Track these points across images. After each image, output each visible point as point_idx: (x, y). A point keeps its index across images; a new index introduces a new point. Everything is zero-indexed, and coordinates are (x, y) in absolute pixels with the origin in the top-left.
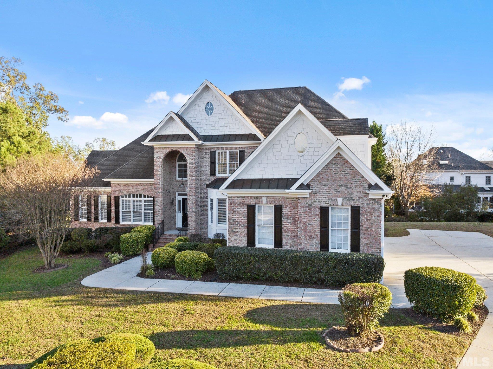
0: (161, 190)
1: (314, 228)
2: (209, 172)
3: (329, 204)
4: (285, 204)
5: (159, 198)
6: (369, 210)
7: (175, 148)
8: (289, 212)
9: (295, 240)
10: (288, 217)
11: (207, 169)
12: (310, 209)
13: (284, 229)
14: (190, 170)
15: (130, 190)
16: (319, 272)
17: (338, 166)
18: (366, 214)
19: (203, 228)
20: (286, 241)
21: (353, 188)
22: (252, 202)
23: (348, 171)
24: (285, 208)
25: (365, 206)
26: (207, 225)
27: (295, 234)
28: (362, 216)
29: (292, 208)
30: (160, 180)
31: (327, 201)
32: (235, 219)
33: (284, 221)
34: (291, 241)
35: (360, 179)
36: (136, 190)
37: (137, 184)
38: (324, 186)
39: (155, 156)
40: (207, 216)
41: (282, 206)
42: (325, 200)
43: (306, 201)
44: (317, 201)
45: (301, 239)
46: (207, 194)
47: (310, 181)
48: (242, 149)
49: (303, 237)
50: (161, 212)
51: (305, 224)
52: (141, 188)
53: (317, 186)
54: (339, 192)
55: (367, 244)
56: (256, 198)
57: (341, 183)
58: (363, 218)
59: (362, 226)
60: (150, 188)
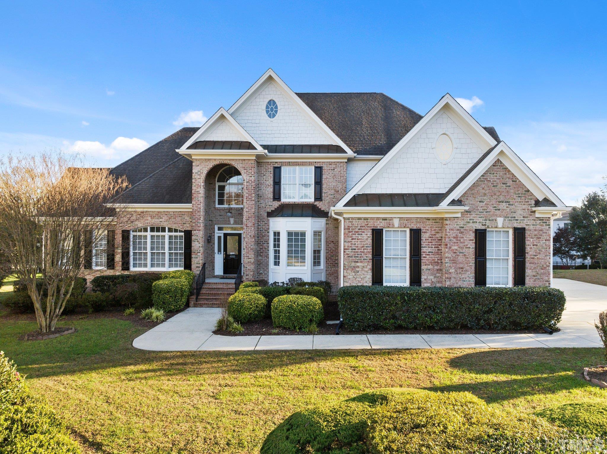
0: (202, 219)
1: (467, 258)
2: (271, 196)
3: (486, 225)
4: (425, 227)
5: (200, 230)
6: (536, 233)
7: (225, 160)
8: (430, 237)
9: (438, 275)
10: (429, 245)
11: (269, 191)
12: (462, 233)
13: (423, 261)
14: (247, 191)
15: (147, 221)
16: (490, 311)
17: (498, 177)
18: (532, 238)
19: (261, 274)
20: (426, 277)
21: (516, 204)
22: (379, 225)
23: (510, 183)
24: (425, 232)
25: (531, 227)
26: (268, 268)
27: (438, 267)
28: (527, 240)
29: (433, 233)
30: (202, 205)
31: (484, 222)
32: (355, 249)
33: (423, 250)
34: (432, 277)
35: (525, 194)
36: (157, 220)
37: (159, 212)
38: (480, 202)
39: (193, 171)
40: (267, 257)
41: (420, 229)
42: (481, 220)
43: (456, 222)
44: (471, 221)
45: (450, 273)
46: (269, 225)
47: (462, 196)
48: (319, 165)
49: (452, 270)
50: (202, 251)
51: (455, 253)
52: (165, 218)
53: (470, 203)
54: (499, 210)
55: (534, 276)
56: (385, 219)
57: (502, 198)
58: (529, 242)
59: (528, 253)
60: (180, 218)
